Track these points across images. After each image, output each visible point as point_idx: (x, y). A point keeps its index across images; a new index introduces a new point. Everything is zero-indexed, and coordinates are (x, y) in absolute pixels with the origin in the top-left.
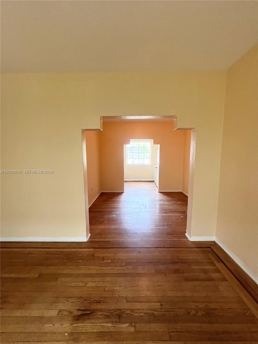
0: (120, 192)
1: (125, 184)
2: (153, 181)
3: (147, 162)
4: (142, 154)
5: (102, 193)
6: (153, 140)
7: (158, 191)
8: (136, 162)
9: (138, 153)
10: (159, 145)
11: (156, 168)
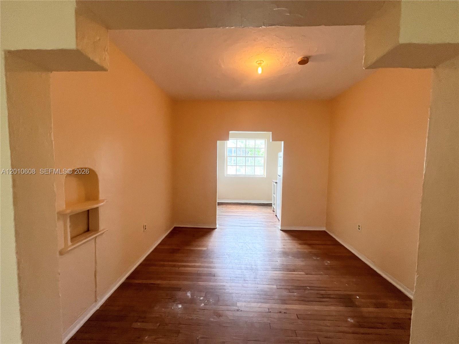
0: (208, 227)
1: (219, 210)
2: (270, 205)
3: (260, 172)
4: (251, 158)
5: (175, 228)
6: (271, 132)
7: (280, 229)
8: (242, 172)
9: (246, 157)
10: (283, 142)
11: (275, 184)
